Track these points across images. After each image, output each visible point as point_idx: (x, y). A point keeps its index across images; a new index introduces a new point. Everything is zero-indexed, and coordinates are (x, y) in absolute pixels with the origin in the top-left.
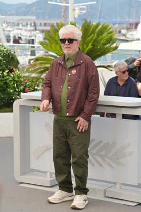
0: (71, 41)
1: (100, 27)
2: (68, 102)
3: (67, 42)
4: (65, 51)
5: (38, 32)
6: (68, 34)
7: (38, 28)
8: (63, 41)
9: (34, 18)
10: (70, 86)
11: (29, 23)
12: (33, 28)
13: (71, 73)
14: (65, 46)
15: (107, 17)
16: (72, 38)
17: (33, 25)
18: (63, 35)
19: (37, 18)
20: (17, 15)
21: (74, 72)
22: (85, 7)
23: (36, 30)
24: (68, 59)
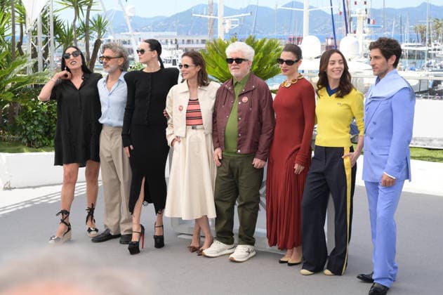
0: (239, 61)
1: (265, 44)
2: (239, 137)
3: (234, 62)
4: (233, 73)
5: (180, 51)
6: (235, 53)
7: (180, 46)
8: (230, 61)
9: (175, 34)
10: (241, 117)
11: (169, 41)
12: (174, 46)
13: (241, 101)
14: (233, 67)
15: (261, 32)
16: (240, 57)
17: (174, 42)
18: (231, 53)
19: (178, 34)
20: (153, 31)
21: (245, 99)
22: (238, 20)
23: (177, 48)
24: (237, 82)
